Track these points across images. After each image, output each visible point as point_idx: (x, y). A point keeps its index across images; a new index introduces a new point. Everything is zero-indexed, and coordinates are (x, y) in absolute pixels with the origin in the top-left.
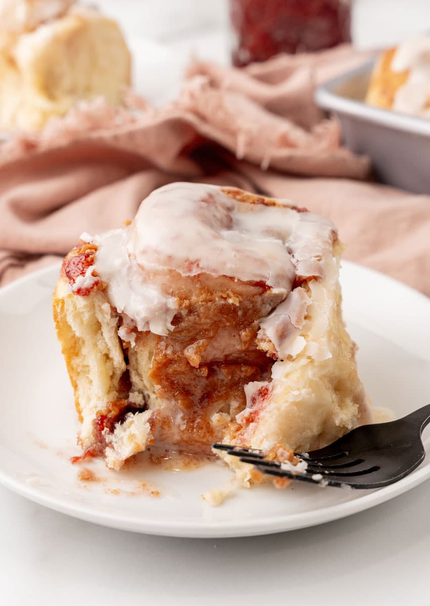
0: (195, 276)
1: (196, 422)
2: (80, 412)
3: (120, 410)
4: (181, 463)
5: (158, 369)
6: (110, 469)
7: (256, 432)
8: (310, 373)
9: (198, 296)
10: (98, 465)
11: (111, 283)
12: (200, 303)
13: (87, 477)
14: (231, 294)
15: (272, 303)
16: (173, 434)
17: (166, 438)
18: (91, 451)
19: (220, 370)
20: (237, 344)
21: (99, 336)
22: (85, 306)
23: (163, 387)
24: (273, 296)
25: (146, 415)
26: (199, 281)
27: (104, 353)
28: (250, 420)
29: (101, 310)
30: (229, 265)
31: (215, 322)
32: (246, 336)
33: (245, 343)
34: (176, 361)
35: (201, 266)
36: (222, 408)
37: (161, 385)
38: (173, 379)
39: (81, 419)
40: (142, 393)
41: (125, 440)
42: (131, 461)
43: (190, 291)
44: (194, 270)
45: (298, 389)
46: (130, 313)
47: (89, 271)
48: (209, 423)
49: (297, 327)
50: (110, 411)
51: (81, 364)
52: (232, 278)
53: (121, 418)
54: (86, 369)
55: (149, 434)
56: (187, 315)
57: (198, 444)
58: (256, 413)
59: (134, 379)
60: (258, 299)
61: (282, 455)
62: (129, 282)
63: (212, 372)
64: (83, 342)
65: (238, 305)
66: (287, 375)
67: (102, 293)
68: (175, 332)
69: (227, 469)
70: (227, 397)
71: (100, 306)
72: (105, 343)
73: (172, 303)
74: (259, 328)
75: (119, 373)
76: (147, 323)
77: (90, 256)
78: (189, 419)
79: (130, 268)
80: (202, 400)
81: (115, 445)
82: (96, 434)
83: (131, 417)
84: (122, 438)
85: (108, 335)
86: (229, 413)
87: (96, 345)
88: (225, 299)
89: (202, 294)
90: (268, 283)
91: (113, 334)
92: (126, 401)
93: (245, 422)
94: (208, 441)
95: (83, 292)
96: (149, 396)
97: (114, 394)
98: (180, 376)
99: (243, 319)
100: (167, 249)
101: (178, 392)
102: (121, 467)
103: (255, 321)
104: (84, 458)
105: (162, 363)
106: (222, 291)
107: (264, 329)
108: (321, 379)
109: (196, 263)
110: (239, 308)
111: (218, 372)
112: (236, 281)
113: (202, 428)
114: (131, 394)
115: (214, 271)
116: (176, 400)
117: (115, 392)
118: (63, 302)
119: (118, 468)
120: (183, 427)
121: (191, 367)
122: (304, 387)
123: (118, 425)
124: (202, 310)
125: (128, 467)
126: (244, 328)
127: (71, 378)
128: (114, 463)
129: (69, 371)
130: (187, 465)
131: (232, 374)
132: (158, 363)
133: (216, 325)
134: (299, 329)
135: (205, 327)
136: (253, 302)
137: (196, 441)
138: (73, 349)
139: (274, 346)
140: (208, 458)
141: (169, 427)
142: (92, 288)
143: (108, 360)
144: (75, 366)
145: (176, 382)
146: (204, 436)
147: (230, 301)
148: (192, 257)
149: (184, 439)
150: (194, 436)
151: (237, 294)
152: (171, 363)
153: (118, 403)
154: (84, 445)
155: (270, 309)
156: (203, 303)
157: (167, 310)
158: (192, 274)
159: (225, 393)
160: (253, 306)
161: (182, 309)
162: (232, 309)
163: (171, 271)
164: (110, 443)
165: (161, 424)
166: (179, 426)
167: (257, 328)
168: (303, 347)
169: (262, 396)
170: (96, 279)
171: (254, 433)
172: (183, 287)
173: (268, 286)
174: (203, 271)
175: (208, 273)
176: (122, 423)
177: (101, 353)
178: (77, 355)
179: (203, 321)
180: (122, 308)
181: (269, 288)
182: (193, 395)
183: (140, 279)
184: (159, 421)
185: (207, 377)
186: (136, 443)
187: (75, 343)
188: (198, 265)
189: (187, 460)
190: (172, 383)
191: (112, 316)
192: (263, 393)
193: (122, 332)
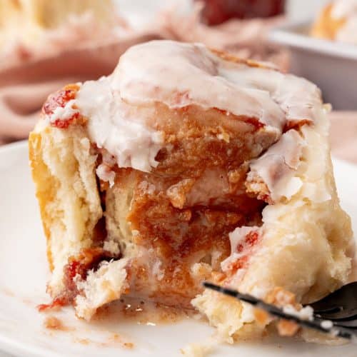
0: (183, 108)
1: (175, 272)
2: (51, 261)
3: (94, 258)
4: (157, 317)
5: (138, 212)
6: (80, 318)
7: (246, 279)
8: (306, 216)
9: (185, 132)
10: (67, 315)
11: (91, 118)
12: (187, 139)
13: (53, 325)
14: (222, 130)
15: (263, 144)
16: (149, 284)
17: (141, 289)
18: (61, 300)
19: (204, 215)
20: (224, 187)
21: (76, 177)
22: (64, 142)
23: (141, 232)
24: (265, 134)
25: (122, 263)
26: (188, 114)
27: (80, 195)
28: (238, 266)
29: (80, 146)
30: (221, 98)
31: (203, 160)
32: (235, 177)
33: (233, 185)
34: (157, 203)
35: (190, 96)
36: (204, 258)
37: (139, 230)
38: (153, 223)
39: (52, 268)
40: (118, 242)
41: (98, 288)
42: (103, 311)
43: (177, 126)
44: (183, 102)
45: (294, 233)
46: (111, 148)
47: (69, 104)
48: (188, 273)
49: (292, 167)
50: (83, 258)
51: (55, 210)
52: (223, 112)
53: (94, 265)
54: (60, 215)
55: (124, 282)
56: (173, 152)
57: (175, 296)
58: (245, 258)
59: (111, 226)
60: (250, 138)
61: (282, 299)
62: (111, 117)
63: (195, 217)
64: (60, 185)
65: (228, 141)
66: (280, 219)
67: (81, 127)
68: (158, 169)
69: (206, 324)
70: (209, 247)
71: (78, 142)
72: (82, 183)
73: (158, 137)
74: (249, 170)
75: (94, 219)
76: (129, 158)
77: (72, 92)
78: (168, 268)
79: (113, 104)
80: (182, 248)
81: (87, 293)
82: (67, 280)
83: (105, 265)
84: (95, 285)
85: (85, 173)
86: (210, 264)
87: (72, 187)
88: (214, 135)
89: (189, 129)
90: (261, 120)
91: (91, 172)
92: (101, 249)
93: (231, 268)
94: (187, 293)
95: (61, 124)
96: (125, 246)
97: (89, 242)
98: (161, 220)
99: (232, 159)
100: (154, 80)
101: (157, 239)
102: (92, 317)
103: (245, 162)
104: (53, 306)
105: (143, 205)
106: (212, 127)
107: (255, 171)
108: (317, 223)
109: (185, 94)
110: (229, 147)
111: (202, 217)
112: (228, 114)
113: (181, 279)
114: (106, 243)
115: (205, 102)
116: (154, 247)
117: (89, 239)
118: (40, 138)
119: (88, 317)
120: (161, 277)
121: (174, 208)
122: (300, 231)
123: (91, 272)
124: (189, 146)
125: (99, 318)
126: (233, 169)
127: (44, 225)
128: (85, 311)
129: (42, 217)
130: (163, 319)
131: (217, 220)
132: (138, 205)
133: (204, 164)
134: (294, 169)
135: (192, 165)
136: (244, 141)
137: (174, 293)
138: (48, 194)
139: (267, 186)
140: (186, 313)
141: (146, 276)
142: (71, 120)
143: (84, 206)
144: (48, 212)
145: (155, 227)
146: (183, 287)
147: (220, 137)
148: (181, 88)
149: (162, 290)
150: (173, 286)
151: (229, 130)
152: (152, 205)
153: (92, 250)
154: (54, 292)
155: (262, 149)
156: (192, 139)
157: (151, 144)
158: (181, 106)
159: (208, 242)
160: (244, 145)
161: (167, 144)
162: (221, 147)
163: (157, 104)
164: (82, 290)
165: (136, 273)
166: (156, 276)
167: (246, 169)
168: (299, 188)
169: (250, 243)
170: (76, 111)
171: (243, 279)
172: (170, 120)
173: (261, 124)
174: (193, 102)
175: (198, 104)
176: (95, 270)
177: (77, 196)
178: (52, 199)
179: (189, 157)
180: (102, 142)
181: (263, 125)
182: (173, 242)
183: (123, 114)
184: (136, 270)
185: (190, 222)
186: (111, 291)
187: (51, 187)
188: (187, 96)
189: (164, 313)
190: (151, 227)
191: (91, 154)
192: (251, 239)
193: (101, 171)
